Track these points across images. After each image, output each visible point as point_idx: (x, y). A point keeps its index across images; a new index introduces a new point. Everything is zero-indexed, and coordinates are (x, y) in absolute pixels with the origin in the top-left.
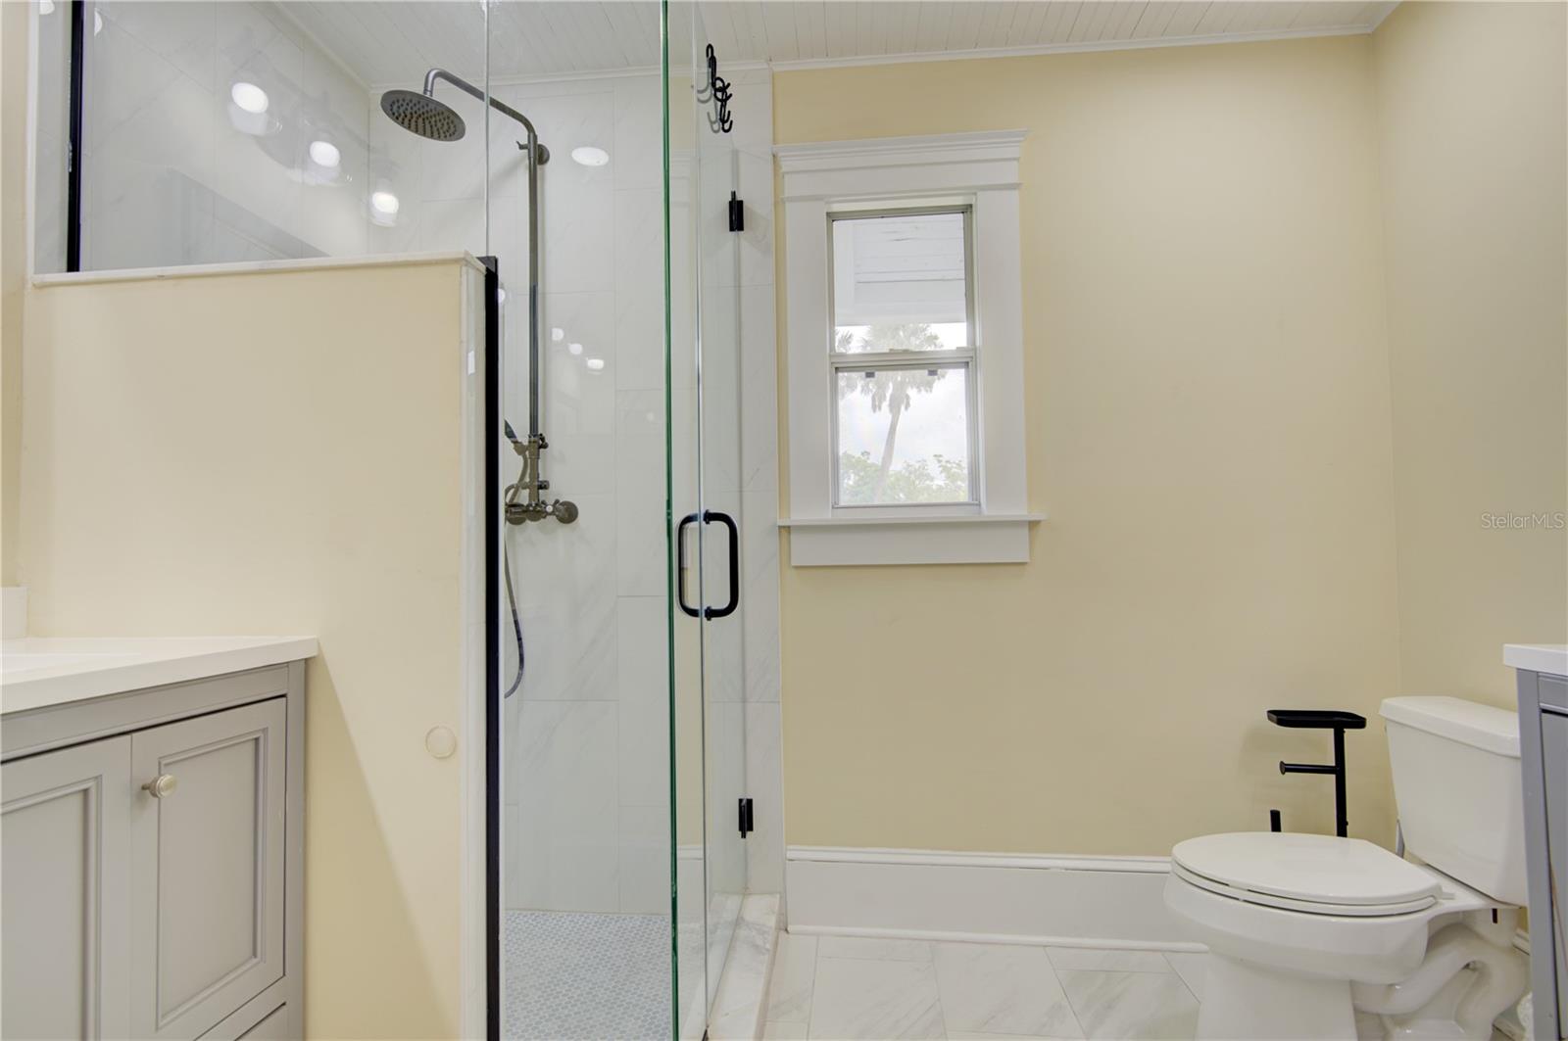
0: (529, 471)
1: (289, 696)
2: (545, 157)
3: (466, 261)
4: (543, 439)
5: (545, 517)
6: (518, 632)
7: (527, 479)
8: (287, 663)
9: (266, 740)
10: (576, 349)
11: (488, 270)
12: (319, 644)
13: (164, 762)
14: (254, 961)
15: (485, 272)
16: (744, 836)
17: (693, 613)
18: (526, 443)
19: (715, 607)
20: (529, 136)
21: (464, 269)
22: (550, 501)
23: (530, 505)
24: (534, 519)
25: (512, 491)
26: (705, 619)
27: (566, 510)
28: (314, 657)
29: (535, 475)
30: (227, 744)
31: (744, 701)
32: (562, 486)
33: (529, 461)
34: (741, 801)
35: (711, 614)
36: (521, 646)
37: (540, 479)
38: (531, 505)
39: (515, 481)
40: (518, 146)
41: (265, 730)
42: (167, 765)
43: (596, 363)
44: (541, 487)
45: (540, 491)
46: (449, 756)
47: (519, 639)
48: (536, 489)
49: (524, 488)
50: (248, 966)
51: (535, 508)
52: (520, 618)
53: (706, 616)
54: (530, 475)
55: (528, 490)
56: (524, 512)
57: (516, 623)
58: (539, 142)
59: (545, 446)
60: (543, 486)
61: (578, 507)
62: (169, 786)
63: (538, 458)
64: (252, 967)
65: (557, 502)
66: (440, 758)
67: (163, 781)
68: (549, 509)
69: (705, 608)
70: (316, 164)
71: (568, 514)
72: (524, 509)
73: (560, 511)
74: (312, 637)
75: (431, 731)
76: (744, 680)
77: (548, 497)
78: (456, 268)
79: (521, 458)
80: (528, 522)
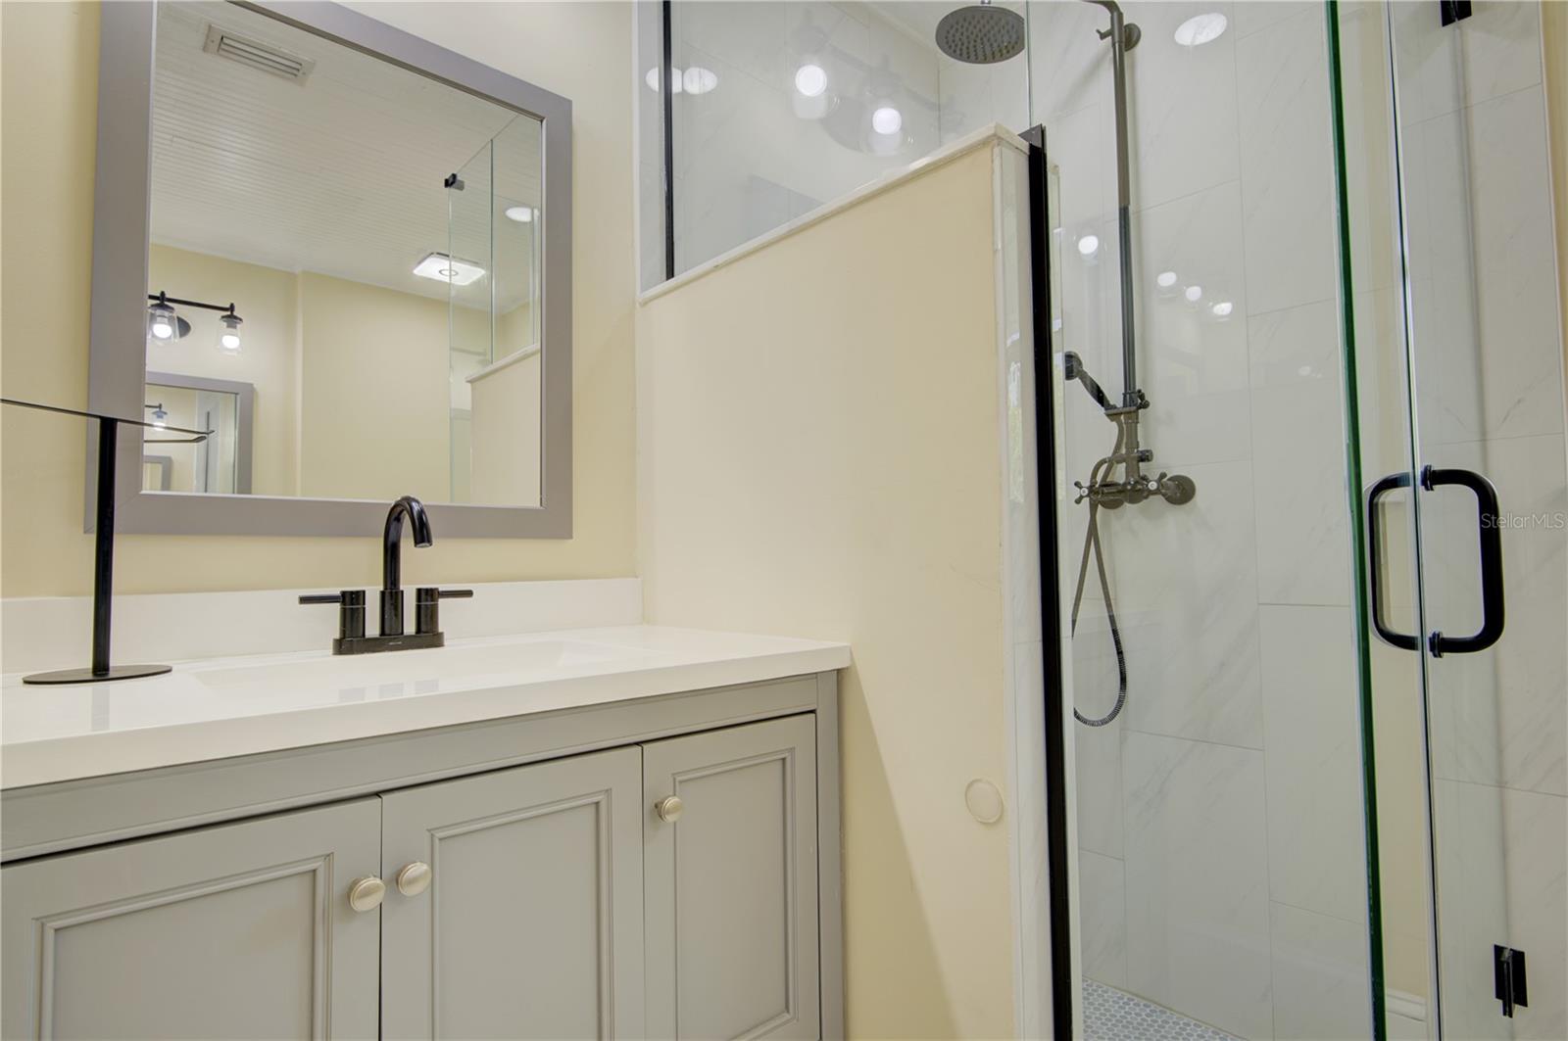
0: (1125, 441)
1: (818, 712)
2: (1134, 39)
3: (999, 138)
4: (1142, 397)
5: (1146, 497)
6: (1118, 643)
7: (1123, 451)
8: (816, 673)
9: (793, 759)
10: (1194, 293)
11: (1032, 147)
12: (851, 653)
13: (679, 779)
14: (787, 1016)
15: (1027, 151)
16: (1508, 1011)
17: (1405, 642)
18: (1119, 404)
19: (1448, 633)
20: (1112, 18)
21: (997, 150)
22: (1154, 475)
23: (1125, 484)
24: (1133, 501)
25: (1105, 466)
26: (1429, 654)
27: (1178, 486)
28: (847, 668)
29: (1133, 442)
30: (751, 763)
31: (1501, 785)
32: (1169, 458)
33: (1124, 426)
34: (1499, 950)
35: (1442, 645)
36: (1121, 661)
37: (1140, 449)
38: (1129, 483)
39: (1108, 453)
40: (1098, 35)
41: (792, 750)
42: (681, 782)
43: (1224, 308)
44: (1142, 459)
45: (1141, 464)
46: (995, 823)
47: (1120, 653)
48: (1135, 463)
49: (1119, 462)
50: (778, 1022)
51: (1134, 486)
52: (1119, 627)
53: (1432, 649)
54: (1126, 444)
55: (1124, 464)
56: (1120, 492)
57: (1115, 632)
58: (1126, 22)
59: (1145, 405)
60: (1145, 457)
61: (1194, 480)
62: (676, 809)
63: (1137, 422)
64: (785, 1023)
65: (1163, 476)
66: (984, 824)
67: (670, 803)
68: (1153, 486)
69: (1429, 634)
70: (880, 134)
71: (1181, 491)
72: (1120, 488)
73: (1168, 488)
74: (846, 644)
75: (970, 785)
76: (1500, 751)
77: (1151, 470)
78: (986, 153)
79: (1114, 424)
80: (1127, 505)
